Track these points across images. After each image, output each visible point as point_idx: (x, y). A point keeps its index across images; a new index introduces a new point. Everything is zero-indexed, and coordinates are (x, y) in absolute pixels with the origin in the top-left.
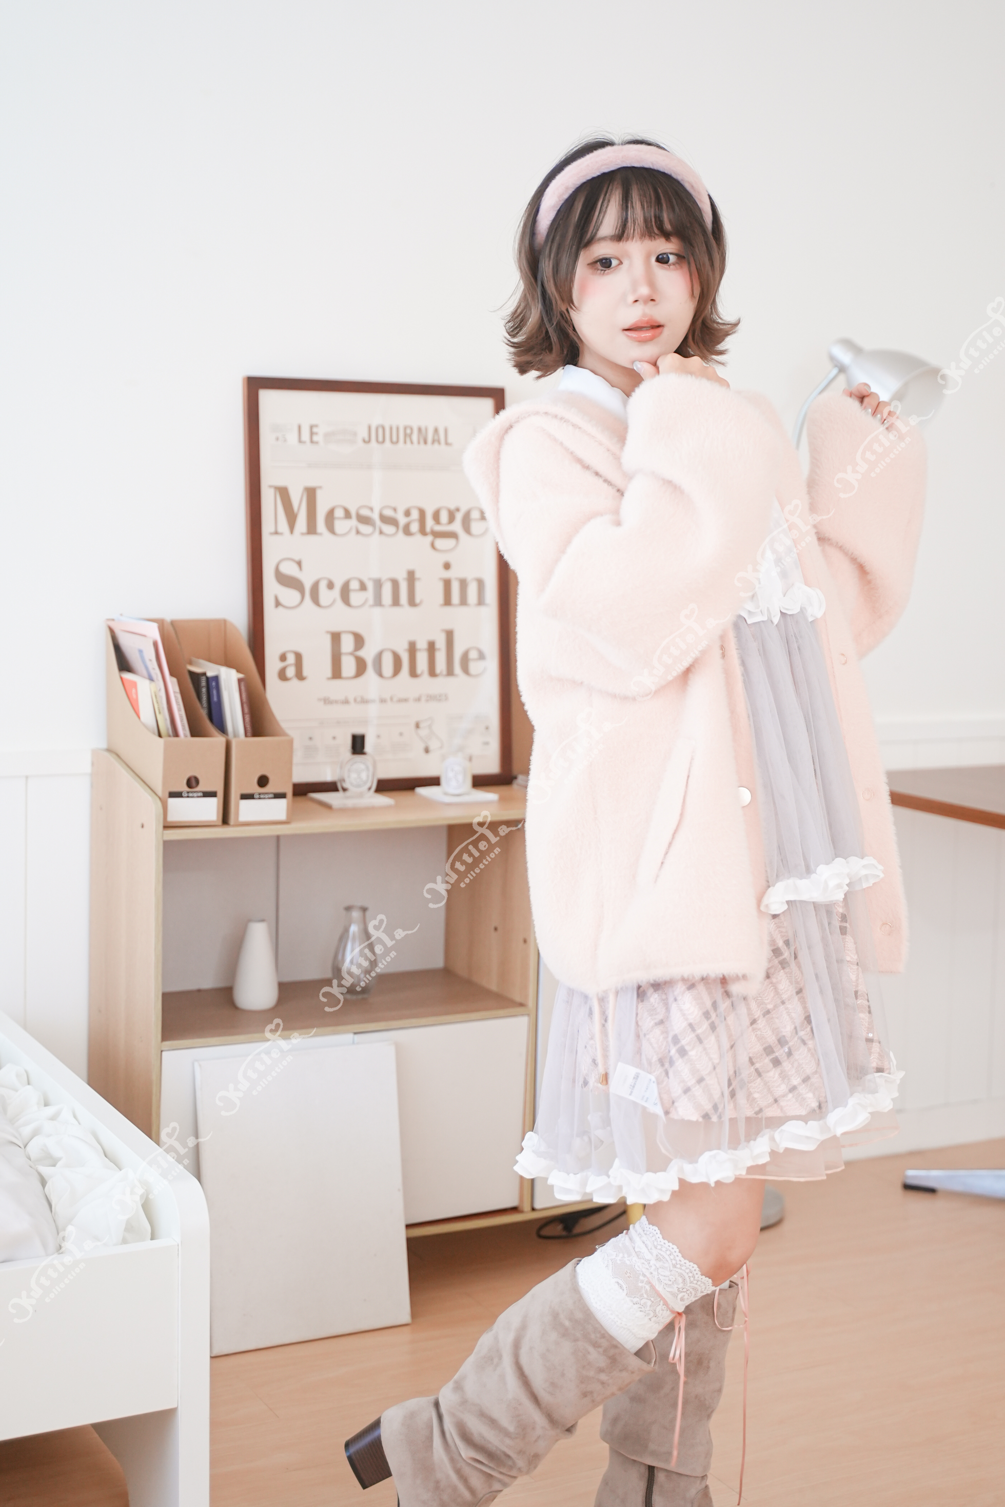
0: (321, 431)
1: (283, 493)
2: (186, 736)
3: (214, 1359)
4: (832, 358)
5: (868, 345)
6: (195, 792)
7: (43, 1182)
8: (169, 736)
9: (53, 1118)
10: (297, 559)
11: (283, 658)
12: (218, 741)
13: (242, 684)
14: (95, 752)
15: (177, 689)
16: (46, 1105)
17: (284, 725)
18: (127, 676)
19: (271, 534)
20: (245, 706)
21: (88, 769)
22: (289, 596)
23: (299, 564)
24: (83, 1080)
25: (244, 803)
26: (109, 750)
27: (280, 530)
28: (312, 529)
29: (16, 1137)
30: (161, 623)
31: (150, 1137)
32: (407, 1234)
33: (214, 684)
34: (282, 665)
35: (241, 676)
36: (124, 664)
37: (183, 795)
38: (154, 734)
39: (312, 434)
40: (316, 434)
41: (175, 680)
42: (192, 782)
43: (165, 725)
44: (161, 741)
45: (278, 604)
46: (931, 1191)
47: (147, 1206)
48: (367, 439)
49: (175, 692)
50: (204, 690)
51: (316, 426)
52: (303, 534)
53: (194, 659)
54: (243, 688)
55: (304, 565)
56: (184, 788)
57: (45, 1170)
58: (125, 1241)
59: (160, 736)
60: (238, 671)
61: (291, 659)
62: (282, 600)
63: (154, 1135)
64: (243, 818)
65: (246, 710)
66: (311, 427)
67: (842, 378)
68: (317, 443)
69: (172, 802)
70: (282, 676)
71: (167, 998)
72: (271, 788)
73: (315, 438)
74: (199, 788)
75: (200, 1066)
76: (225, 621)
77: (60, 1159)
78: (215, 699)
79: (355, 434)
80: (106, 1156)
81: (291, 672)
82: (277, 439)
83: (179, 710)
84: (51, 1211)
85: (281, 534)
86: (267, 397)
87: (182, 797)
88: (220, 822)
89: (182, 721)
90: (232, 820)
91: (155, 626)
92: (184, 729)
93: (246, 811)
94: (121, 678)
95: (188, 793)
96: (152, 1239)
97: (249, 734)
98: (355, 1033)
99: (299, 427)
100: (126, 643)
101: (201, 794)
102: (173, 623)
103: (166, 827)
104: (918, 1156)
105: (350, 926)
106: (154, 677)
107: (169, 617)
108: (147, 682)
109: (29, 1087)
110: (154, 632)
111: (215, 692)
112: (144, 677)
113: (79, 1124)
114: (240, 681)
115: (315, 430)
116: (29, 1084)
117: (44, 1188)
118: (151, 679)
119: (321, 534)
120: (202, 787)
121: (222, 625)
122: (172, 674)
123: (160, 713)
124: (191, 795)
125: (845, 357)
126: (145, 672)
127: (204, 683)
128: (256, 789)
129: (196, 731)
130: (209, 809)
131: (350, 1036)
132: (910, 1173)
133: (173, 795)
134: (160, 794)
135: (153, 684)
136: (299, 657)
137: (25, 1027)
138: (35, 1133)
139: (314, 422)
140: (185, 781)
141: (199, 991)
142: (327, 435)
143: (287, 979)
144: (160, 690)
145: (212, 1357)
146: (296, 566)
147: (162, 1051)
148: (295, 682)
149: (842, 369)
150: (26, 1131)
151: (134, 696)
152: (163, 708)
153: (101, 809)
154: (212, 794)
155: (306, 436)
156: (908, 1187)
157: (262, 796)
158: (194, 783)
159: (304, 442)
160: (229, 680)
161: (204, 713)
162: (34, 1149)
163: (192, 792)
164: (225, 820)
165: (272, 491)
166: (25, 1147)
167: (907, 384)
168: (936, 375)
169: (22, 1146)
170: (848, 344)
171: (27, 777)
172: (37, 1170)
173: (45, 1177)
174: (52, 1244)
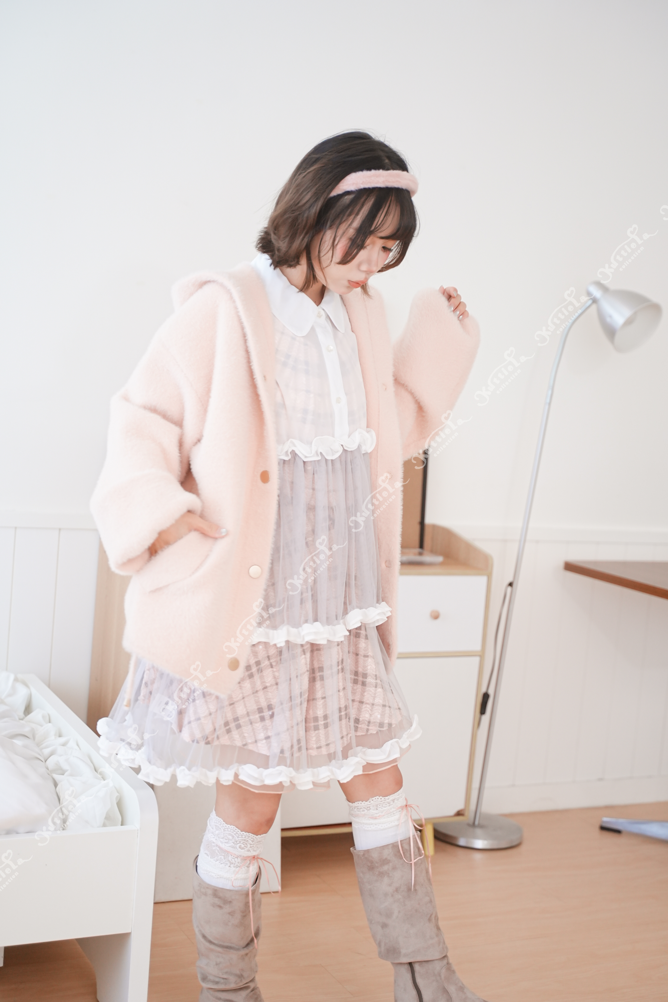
3: (157, 905)
4: (589, 294)
5: (612, 287)
7: (56, 785)
9: (64, 745)
16: (60, 736)
29: (40, 755)
32: (282, 834)
46: (618, 832)
47: (120, 804)
57: (57, 777)
58: (104, 825)
67: (594, 307)
77: (66, 771)
80: (96, 771)
84: (60, 804)
96: (122, 825)
109: (50, 724)
113: (80, 749)
116: (50, 722)
117: (56, 789)
125: (597, 293)
132: (605, 819)
137: (49, 686)
138: (52, 754)
145: (155, 903)
149: (595, 301)
150: (47, 751)
156: (603, 828)
162: (51, 762)
166: (45, 762)
167: (635, 314)
168: (656, 308)
169: (44, 761)
170: (599, 285)
171: (60, 529)
172: (52, 777)
173: (57, 782)
174: (59, 823)
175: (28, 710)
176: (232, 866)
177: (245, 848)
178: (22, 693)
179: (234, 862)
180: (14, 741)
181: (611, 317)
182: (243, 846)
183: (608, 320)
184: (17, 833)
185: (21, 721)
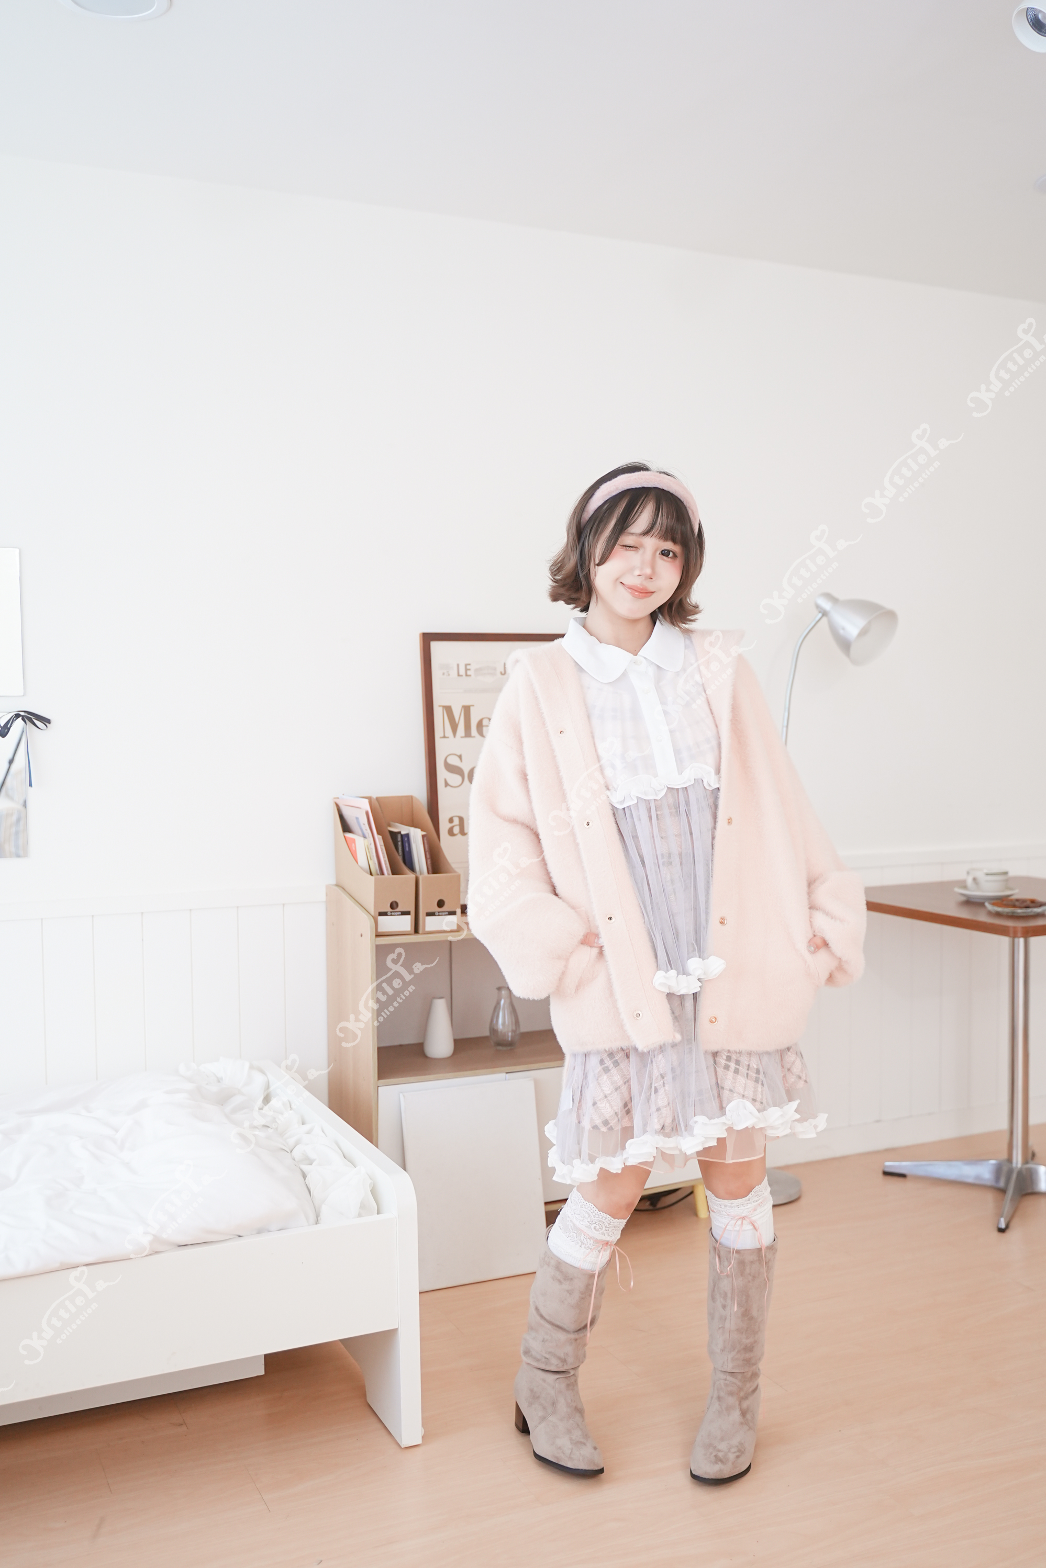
0: (472, 667)
1: (448, 710)
2: (388, 874)
3: (422, 1294)
4: (818, 606)
5: (842, 597)
6: (396, 912)
7: (304, 1176)
8: (378, 875)
9: (309, 1132)
10: (459, 754)
11: (451, 820)
12: (410, 876)
13: (425, 838)
14: (328, 887)
15: (382, 844)
16: (303, 1123)
17: (454, 866)
18: (348, 835)
19: (441, 738)
20: (427, 853)
21: (324, 898)
22: (454, 779)
23: (460, 757)
24: (325, 1104)
25: (429, 919)
26: (337, 885)
27: (446, 735)
28: (468, 734)
29: (285, 1146)
30: (370, 799)
31: (372, 1143)
32: (545, 1208)
33: (406, 839)
34: (451, 825)
35: (424, 833)
36: (346, 828)
38: (367, 873)
39: (466, 670)
40: (469, 670)
41: (380, 837)
42: (394, 905)
43: (375, 868)
44: (372, 878)
45: (447, 784)
46: (903, 1176)
47: (374, 1192)
49: (381, 845)
50: (400, 843)
51: (469, 664)
52: (462, 737)
53: (392, 823)
54: (425, 841)
55: (463, 758)
56: (389, 909)
57: (305, 1168)
58: (360, 1215)
59: (371, 874)
60: (422, 830)
61: (456, 821)
62: (449, 782)
63: (374, 1142)
64: (428, 929)
65: (428, 856)
66: (466, 665)
67: (825, 619)
68: (470, 676)
69: (381, 918)
70: (451, 832)
71: (381, 1051)
72: (446, 908)
73: (469, 673)
74: (398, 910)
75: (404, 1096)
76: (412, 797)
77: (314, 1160)
78: (407, 849)
79: (495, 669)
80: (345, 1157)
81: (456, 830)
82: (444, 674)
83: (384, 857)
84: (310, 1196)
85: (448, 737)
86: (435, 646)
87: (387, 915)
88: (413, 931)
89: (386, 864)
90: (421, 931)
91: (367, 801)
92: (387, 870)
93: (430, 924)
94: (345, 837)
95: (391, 912)
96: (378, 1214)
97: (430, 872)
98: (507, 1073)
99: (458, 665)
100: (347, 813)
101: (400, 913)
102: (377, 799)
103: (377, 936)
104: (890, 1152)
105: (501, 1000)
106: (367, 835)
107: (374, 796)
108: (362, 839)
109: (291, 1112)
110: (366, 806)
111: (407, 845)
112: (359, 835)
113: (327, 1136)
114: (423, 836)
115: (468, 667)
116: (291, 1110)
117: (305, 1180)
118: (365, 837)
119: (474, 737)
120: (400, 908)
121: (410, 799)
122: (378, 833)
123: (371, 859)
124: (393, 914)
125: (826, 605)
126: (360, 833)
127: (399, 838)
128: (436, 909)
129: (395, 871)
130: (405, 923)
131: (504, 1075)
132: (887, 1164)
133: (381, 914)
134: (373, 914)
135: (366, 840)
138: (297, 1143)
139: (468, 662)
140: (389, 905)
141: (401, 1046)
142: (476, 670)
143: (458, 1037)
144: (371, 844)
145: (420, 1293)
146: (458, 759)
147: (378, 1087)
148: (459, 836)
149: (825, 614)
150: (291, 1141)
151: (354, 849)
152: (373, 856)
153: (333, 925)
154: (408, 913)
155: (462, 672)
156: (886, 1174)
157: (440, 914)
159: (462, 676)
160: (416, 836)
161: (399, 859)
162: (297, 1153)
163: (394, 912)
164: (416, 931)
165: (441, 708)
166: (291, 1152)
167: (869, 623)
168: (890, 616)
169: (289, 1152)
170: (829, 596)
171: (284, 905)
172: (300, 1168)
173: (305, 1172)
174: (312, 1217)
175: (267, 1100)
176: (583, 1246)
177: (600, 1230)
178: (259, 1081)
179: (586, 1242)
180: (255, 1133)
181: (843, 629)
182: (598, 1227)
183: (841, 632)
184: (269, 1231)
185: (261, 1111)
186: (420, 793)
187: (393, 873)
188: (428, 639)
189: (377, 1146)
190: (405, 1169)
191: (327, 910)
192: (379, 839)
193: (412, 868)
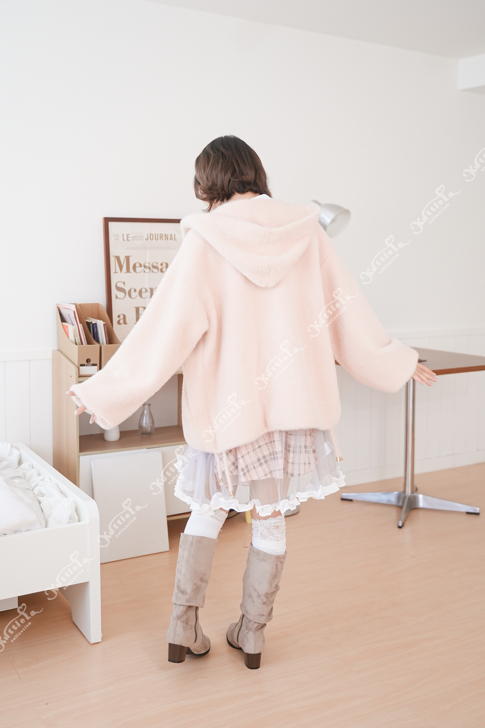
0: (131, 236)
1: (118, 258)
2: (85, 344)
3: (102, 565)
7: (40, 503)
8: (80, 344)
9: (42, 480)
10: (123, 281)
11: (119, 316)
12: (97, 345)
14: (53, 351)
15: (82, 328)
16: (39, 475)
17: (119, 339)
18: (64, 324)
19: (114, 273)
20: (106, 333)
21: (51, 357)
22: (121, 295)
23: (124, 283)
24: (52, 466)
26: (58, 350)
27: (117, 271)
28: (128, 270)
29: (29, 487)
30: (76, 305)
31: (76, 485)
32: (167, 519)
33: (95, 326)
34: (119, 319)
35: (104, 323)
36: (63, 320)
37: (85, 365)
38: (74, 344)
39: (128, 237)
40: (129, 237)
41: (81, 325)
42: (88, 361)
43: (78, 341)
44: (77, 346)
45: (117, 297)
46: (351, 500)
47: (77, 510)
48: (147, 239)
49: (81, 329)
50: (92, 328)
51: (129, 234)
52: (125, 273)
53: (88, 317)
54: (105, 327)
55: (125, 283)
56: (85, 363)
57: (40, 498)
58: (69, 523)
59: (76, 344)
60: (104, 321)
61: (122, 317)
62: (118, 296)
65: (107, 335)
66: (127, 235)
68: (129, 240)
69: (81, 368)
70: (119, 323)
71: (81, 438)
74: (91, 363)
75: (93, 461)
76: (98, 304)
77: (45, 494)
78: (96, 331)
79: (143, 237)
80: (61, 493)
81: (122, 321)
82: (115, 239)
83: (83, 335)
84: (43, 513)
85: (117, 273)
86: (112, 225)
89: (84, 339)
91: (74, 306)
92: (85, 342)
94: (62, 325)
95: (87, 364)
96: (79, 522)
97: (108, 343)
98: (147, 449)
99: (123, 235)
100: (64, 312)
101: (91, 365)
102: (80, 305)
103: (79, 377)
105: (144, 411)
106: (74, 324)
107: (78, 303)
108: (72, 326)
109: (33, 469)
110: (73, 308)
111: (95, 329)
112: (70, 324)
113: (51, 482)
114: (104, 325)
115: (129, 236)
116: (33, 468)
117: (40, 505)
118: (73, 325)
119: (131, 273)
120: (92, 362)
121: (97, 305)
122: (80, 323)
123: (76, 336)
124: (88, 365)
126: (71, 322)
127: (91, 326)
129: (89, 343)
130: (94, 370)
131: (146, 450)
132: (343, 494)
133: (82, 365)
134: (77, 365)
135: (74, 326)
136: (124, 316)
137: (31, 449)
138: (36, 486)
139: (128, 233)
140: (86, 360)
141: (92, 435)
142: (133, 238)
143: (122, 431)
144: (76, 328)
145: (101, 564)
146: (123, 284)
147: (79, 456)
148: (123, 325)
150: (33, 485)
151: (67, 331)
152: (77, 335)
153: (56, 371)
154: (95, 365)
155: (125, 238)
156: (343, 499)
158: (89, 361)
159: (125, 240)
160: (100, 324)
161: (91, 336)
162: (36, 490)
163: (88, 364)
165: (114, 257)
167: (336, 216)
168: (347, 212)
169: (32, 490)
171: (29, 360)
172: (37, 499)
173: (41, 501)
174: (44, 524)
175: (20, 463)
178: (16, 453)
180: (14, 480)
184: (21, 532)
185: (17, 469)
186: (103, 302)
187: (88, 344)
188: (107, 220)
189: (79, 487)
190: (93, 498)
191: (53, 363)
192: (80, 326)
193: (98, 341)
